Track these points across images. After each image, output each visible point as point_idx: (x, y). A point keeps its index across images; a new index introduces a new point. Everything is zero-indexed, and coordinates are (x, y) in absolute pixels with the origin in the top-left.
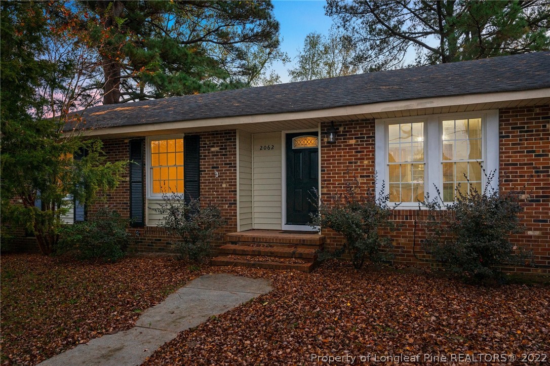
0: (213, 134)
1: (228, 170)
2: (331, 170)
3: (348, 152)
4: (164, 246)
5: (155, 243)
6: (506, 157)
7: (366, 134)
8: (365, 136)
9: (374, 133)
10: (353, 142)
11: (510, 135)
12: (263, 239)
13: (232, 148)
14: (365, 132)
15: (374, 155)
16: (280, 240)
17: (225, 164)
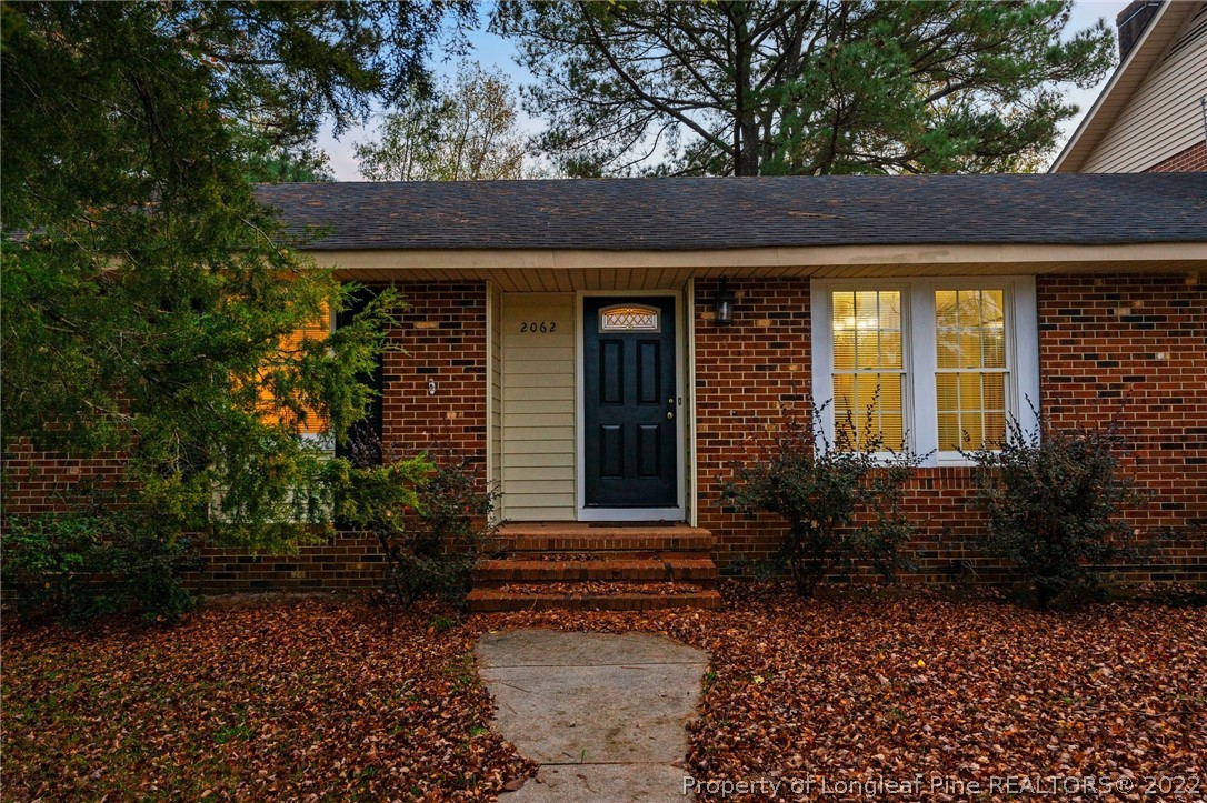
0: (423, 289)
1: (462, 378)
2: (719, 383)
3: (755, 346)
4: (270, 575)
5: (239, 568)
6: (1051, 365)
7: (792, 308)
8: (792, 312)
9: (808, 308)
10: (765, 323)
11: (1058, 324)
12: (575, 541)
13: (474, 325)
14: (790, 304)
15: (809, 353)
16: (618, 542)
17: (455, 363)
